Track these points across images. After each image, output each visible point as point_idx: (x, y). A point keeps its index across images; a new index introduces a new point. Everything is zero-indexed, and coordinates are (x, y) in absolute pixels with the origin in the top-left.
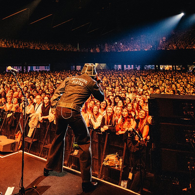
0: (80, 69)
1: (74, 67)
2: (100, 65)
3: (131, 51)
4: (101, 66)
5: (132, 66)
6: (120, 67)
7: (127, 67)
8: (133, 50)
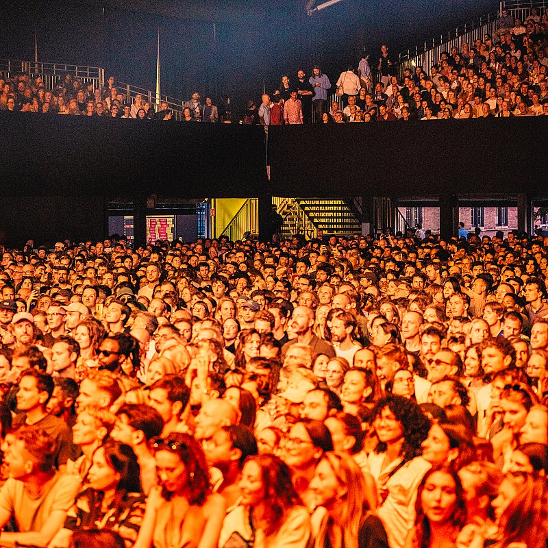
0: (169, 231)
1: (128, 222)
2: (303, 207)
3: (507, 114)
4: (307, 213)
5: (512, 213)
6: (430, 219)
7: (478, 220)
8: (517, 112)
